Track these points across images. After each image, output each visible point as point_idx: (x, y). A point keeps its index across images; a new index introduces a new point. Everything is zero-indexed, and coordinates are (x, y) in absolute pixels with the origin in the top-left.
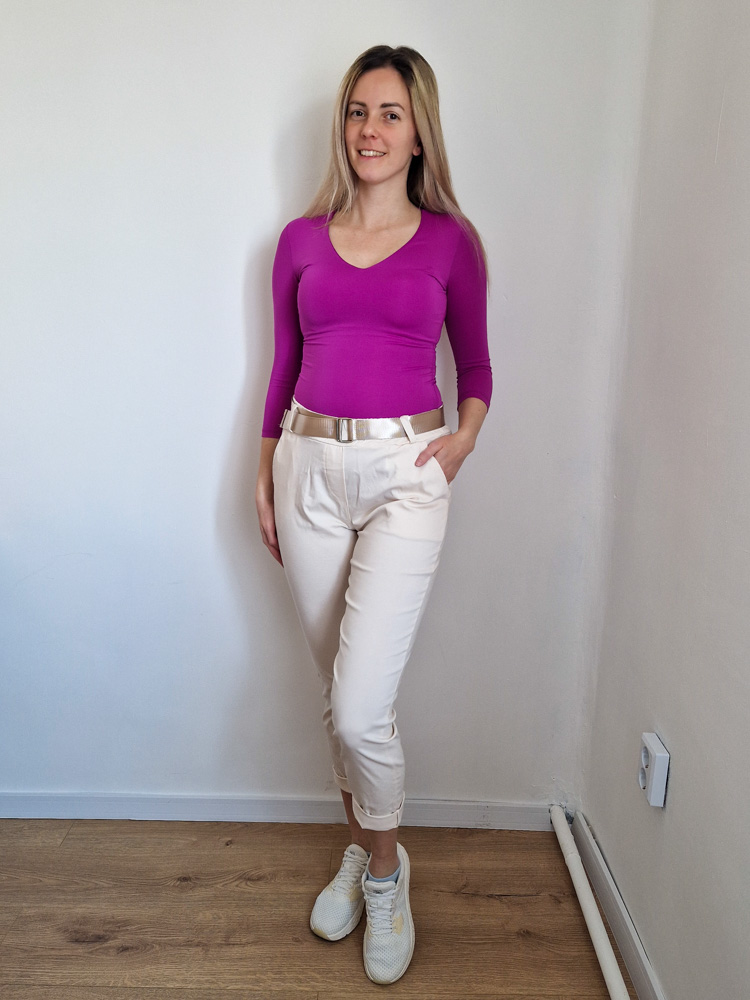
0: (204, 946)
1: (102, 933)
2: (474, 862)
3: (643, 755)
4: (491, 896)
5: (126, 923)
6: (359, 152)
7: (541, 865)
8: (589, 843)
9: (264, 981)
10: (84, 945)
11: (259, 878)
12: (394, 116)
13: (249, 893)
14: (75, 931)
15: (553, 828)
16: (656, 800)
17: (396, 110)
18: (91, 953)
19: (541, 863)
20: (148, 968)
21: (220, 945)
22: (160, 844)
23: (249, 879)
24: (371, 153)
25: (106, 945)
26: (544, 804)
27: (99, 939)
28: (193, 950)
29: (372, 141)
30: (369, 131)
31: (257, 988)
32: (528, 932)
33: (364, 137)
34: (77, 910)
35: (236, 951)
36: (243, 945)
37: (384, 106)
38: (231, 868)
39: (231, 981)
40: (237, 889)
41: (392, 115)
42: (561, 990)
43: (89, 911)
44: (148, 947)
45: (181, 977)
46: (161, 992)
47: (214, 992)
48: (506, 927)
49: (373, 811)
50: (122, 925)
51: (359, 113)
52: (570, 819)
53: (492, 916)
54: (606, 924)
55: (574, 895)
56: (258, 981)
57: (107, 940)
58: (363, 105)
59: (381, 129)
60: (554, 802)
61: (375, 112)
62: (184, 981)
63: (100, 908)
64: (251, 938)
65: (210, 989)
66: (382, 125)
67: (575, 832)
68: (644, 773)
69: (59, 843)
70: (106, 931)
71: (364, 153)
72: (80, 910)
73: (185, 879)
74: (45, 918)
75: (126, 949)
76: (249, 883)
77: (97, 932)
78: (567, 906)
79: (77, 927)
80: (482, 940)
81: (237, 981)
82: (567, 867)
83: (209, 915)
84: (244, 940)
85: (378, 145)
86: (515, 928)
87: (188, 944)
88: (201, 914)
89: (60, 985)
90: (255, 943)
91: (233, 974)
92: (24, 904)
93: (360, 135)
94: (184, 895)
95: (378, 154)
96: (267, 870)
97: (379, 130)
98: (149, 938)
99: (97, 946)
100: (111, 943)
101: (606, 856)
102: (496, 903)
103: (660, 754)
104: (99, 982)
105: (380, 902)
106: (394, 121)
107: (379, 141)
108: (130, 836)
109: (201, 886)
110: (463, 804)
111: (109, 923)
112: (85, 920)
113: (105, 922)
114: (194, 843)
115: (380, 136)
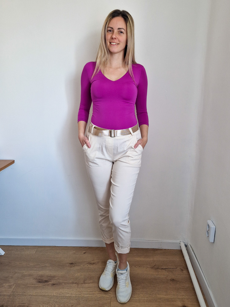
0: (77, 284)
1: (47, 280)
2: (157, 258)
3: (208, 227)
4: (163, 269)
5: (54, 277)
6: (110, 43)
7: (178, 260)
8: (191, 253)
9: (95, 294)
10: (42, 283)
11: (94, 264)
12: (122, 32)
13: (91, 268)
14: (39, 279)
15: (181, 248)
16: (212, 240)
17: (123, 30)
18: (44, 285)
19: (177, 259)
20: (61, 290)
21: (82, 283)
22: (64, 253)
23: (91, 264)
24: (114, 44)
25: (48, 283)
26: (178, 241)
27: (46, 281)
28: (74, 285)
29: (115, 40)
30: (114, 37)
31: (93, 296)
32: (174, 280)
33: (112, 38)
34: (40, 273)
35: (87, 285)
36: (89, 283)
37: (119, 29)
38: (85, 260)
39: (85, 294)
40: (87, 267)
41: (121, 32)
42: (183, 297)
43: (43, 273)
44: (61, 284)
45: (71, 293)
46: (65, 297)
47: (80, 297)
48: (167, 278)
49: (122, 247)
50: (53, 277)
51: (110, 31)
52: (186, 246)
53: (162, 275)
54: (197, 277)
55: (187, 269)
56: (93, 294)
57: (48, 282)
58: (112, 28)
59: (118, 36)
60: (181, 241)
61: (116, 31)
62: (71, 294)
63: (46, 272)
64: (91, 281)
65: (79, 296)
66: (118, 35)
67: (187, 250)
68: (208, 232)
69: (34, 253)
70: (48, 279)
71: (112, 43)
72: (41, 273)
73: (72, 264)
74: (30, 275)
75: (54, 284)
76: (91, 265)
77: (45, 279)
78: (185, 272)
79: (40, 278)
80: (160, 282)
81: (87, 294)
82: (185, 260)
83: (79, 274)
84: (89, 282)
85: (116, 41)
86: (170, 278)
87: (73, 283)
88: (76, 274)
89: (35, 295)
90: (92, 283)
91: (86, 292)
92: (24, 271)
93: (111, 38)
94: (71, 268)
95: (117, 44)
96: (95, 261)
97: (117, 36)
98: (61, 281)
99: (46, 283)
100: (50, 283)
101: (197, 257)
102: (164, 271)
103: (212, 226)
104: (46, 294)
105: (122, 277)
106: (122, 34)
107: (117, 40)
108: (56, 251)
109: (77, 266)
110: (154, 241)
111: (49, 277)
112: (42, 276)
113: (48, 276)
114: (74, 253)
115: (117, 38)
